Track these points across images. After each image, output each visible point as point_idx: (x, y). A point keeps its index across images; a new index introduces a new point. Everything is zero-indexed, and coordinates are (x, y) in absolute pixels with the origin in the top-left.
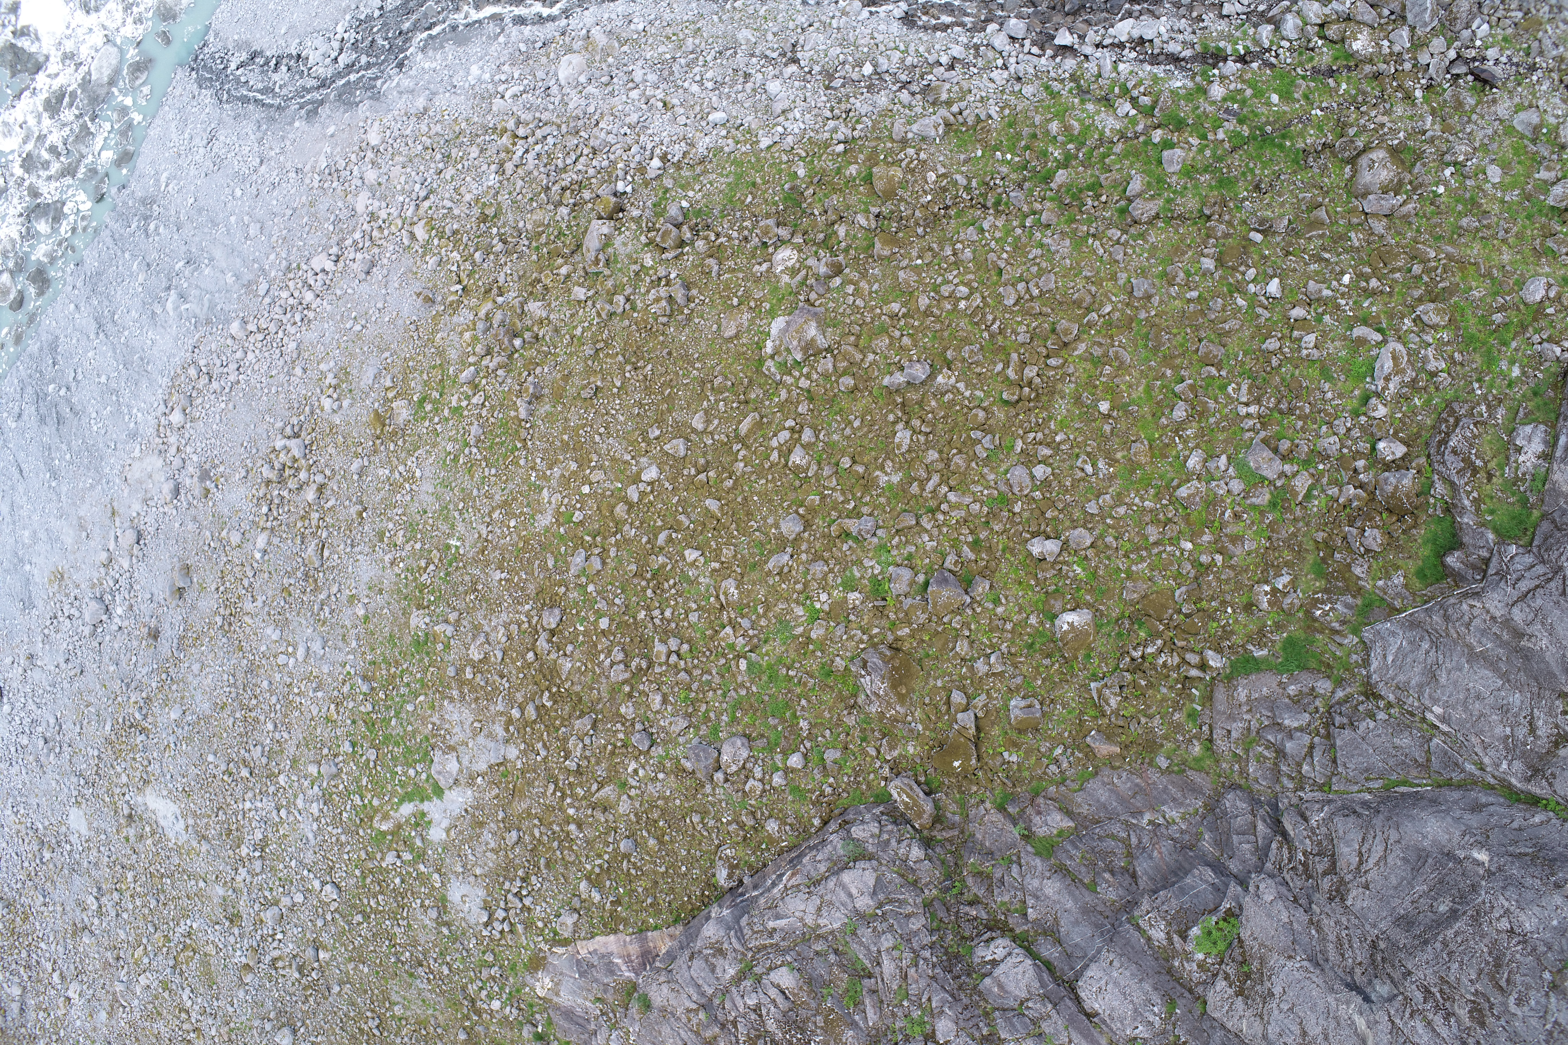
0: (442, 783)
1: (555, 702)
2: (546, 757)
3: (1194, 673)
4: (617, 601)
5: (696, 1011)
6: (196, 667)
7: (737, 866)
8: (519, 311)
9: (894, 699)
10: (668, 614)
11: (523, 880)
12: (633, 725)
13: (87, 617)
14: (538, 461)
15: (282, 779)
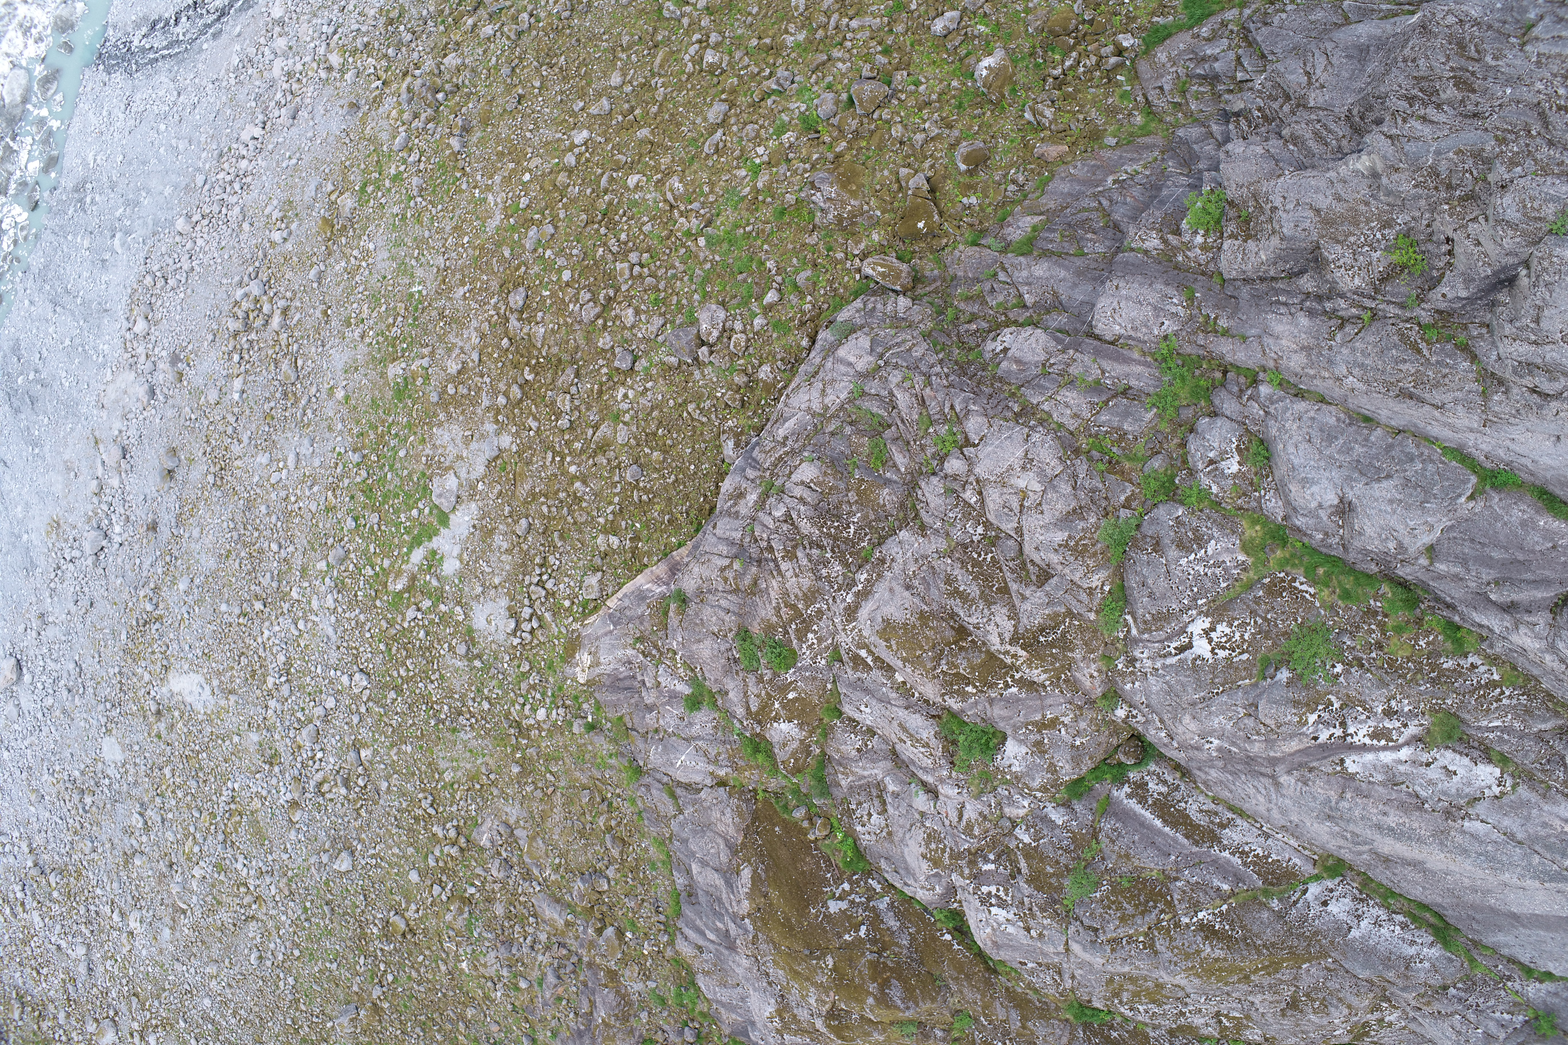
0: (446, 506)
1: (537, 374)
2: (539, 428)
3: (1113, 60)
4: (575, 252)
5: (730, 566)
6: (196, 533)
7: (742, 433)
8: (436, 71)
9: (846, 196)
10: (623, 236)
11: (541, 566)
12: (613, 354)
13: (88, 549)
14: (479, 177)
15: (294, 594)
